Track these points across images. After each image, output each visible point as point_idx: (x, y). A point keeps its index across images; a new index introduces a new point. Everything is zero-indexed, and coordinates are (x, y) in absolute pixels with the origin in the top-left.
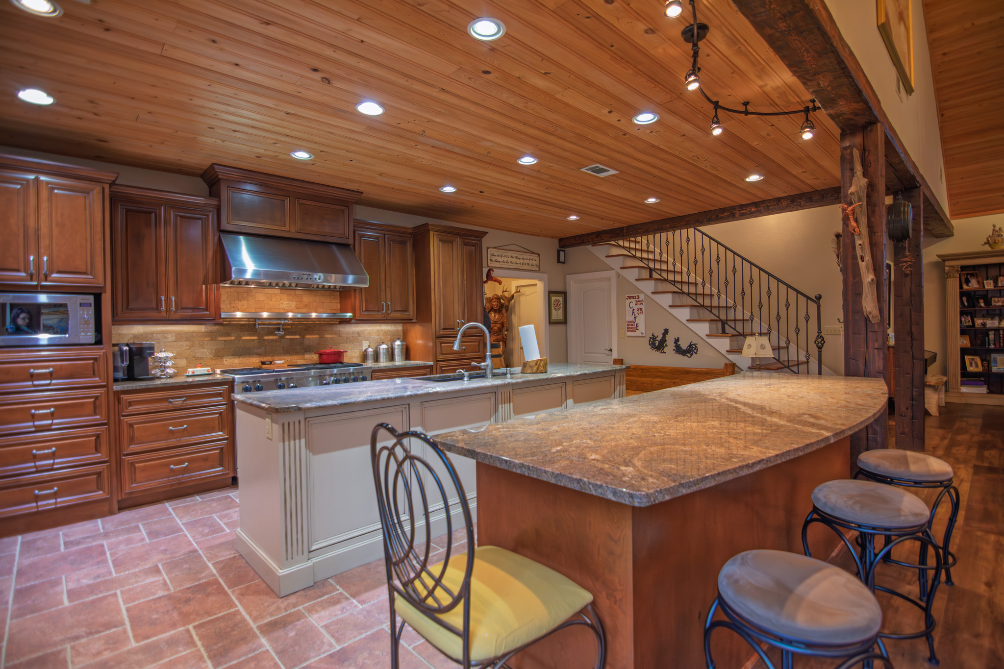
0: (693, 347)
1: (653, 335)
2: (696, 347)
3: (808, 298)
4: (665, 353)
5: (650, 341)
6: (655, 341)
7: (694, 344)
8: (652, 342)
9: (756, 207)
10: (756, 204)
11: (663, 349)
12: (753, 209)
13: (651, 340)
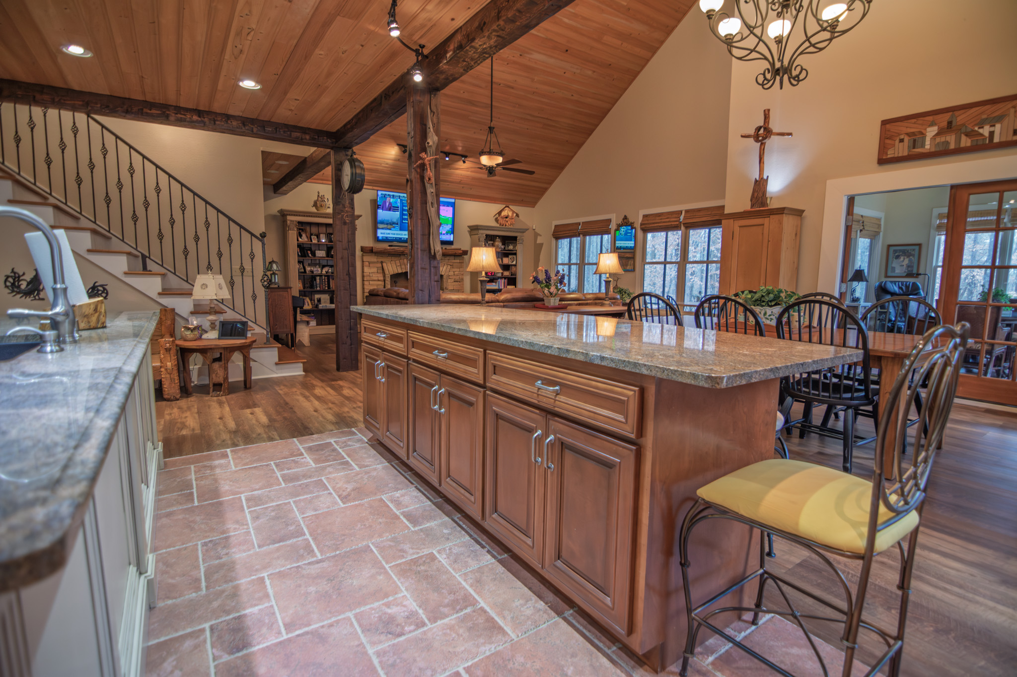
0: (98, 290)
1: (13, 271)
2: (104, 289)
3: (252, 235)
4: (43, 299)
5: (6, 281)
6: (19, 281)
7: (101, 286)
8: (13, 284)
9: (199, 117)
10: (199, 113)
11: (38, 294)
12: (195, 118)
13: (11, 280)
